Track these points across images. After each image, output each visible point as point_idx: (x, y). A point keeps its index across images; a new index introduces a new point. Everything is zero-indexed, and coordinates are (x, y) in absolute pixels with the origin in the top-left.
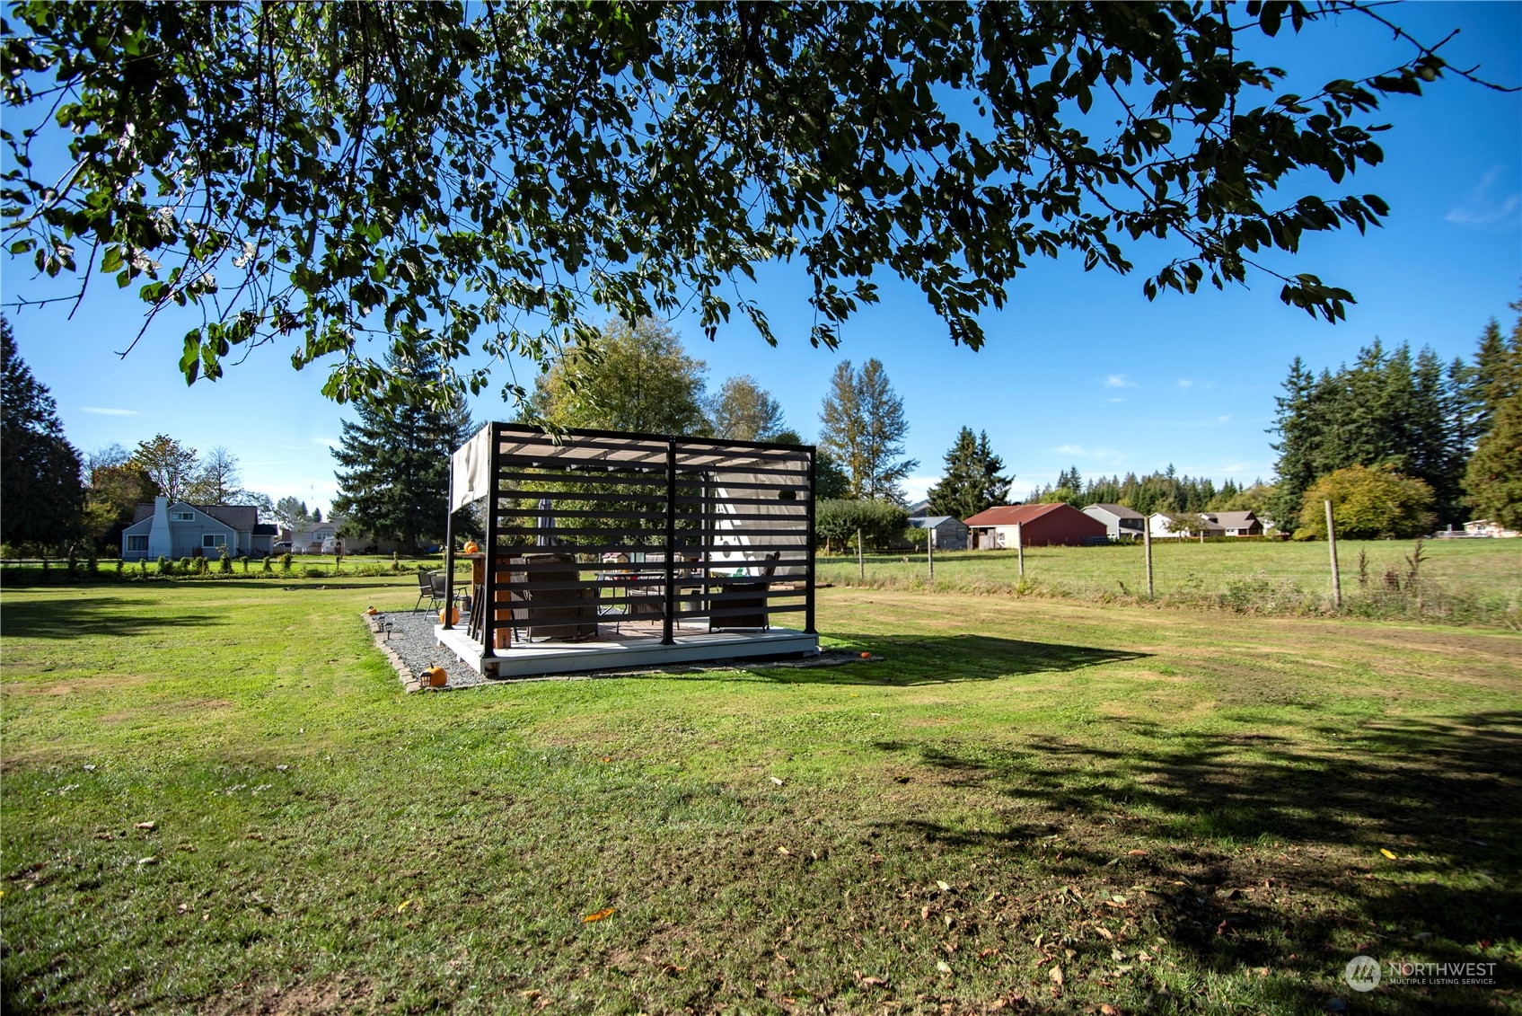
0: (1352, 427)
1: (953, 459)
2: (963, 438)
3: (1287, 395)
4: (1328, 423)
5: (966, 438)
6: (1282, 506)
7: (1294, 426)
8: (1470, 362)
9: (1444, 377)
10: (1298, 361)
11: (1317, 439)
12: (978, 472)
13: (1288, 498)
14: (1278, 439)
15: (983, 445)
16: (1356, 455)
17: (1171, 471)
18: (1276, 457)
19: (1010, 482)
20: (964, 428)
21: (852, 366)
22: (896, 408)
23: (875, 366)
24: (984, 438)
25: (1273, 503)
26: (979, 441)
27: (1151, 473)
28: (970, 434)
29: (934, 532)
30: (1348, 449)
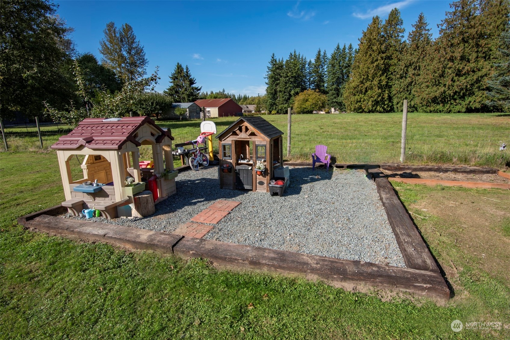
0: (288, 78)
1: (174, 78)
2: (178, 68)
3: (270, 66)
4: (281, 77)
5: (179, 68)
6: (268, 103)
7: (272, 77)
8: (313, 61)
9: (307, 66)
10: (273, 55)
11: (278, 82)
12: (186, 84)
13: (270, 100)
14: (267, 81)
15: (187, 72)
16: (288, 87)
17: (224, 91)
18: (267, 86)
19: (200, 90)
20: (178, 64)
21: (115, 26)
22: (139, 52)
23: (128, 28)
24: (187, 69)
25: (265, 101)
26: (185, 70)
27: (218, 92)
28: (181, 66)
29: (188, 109)
30: (286, 85)
